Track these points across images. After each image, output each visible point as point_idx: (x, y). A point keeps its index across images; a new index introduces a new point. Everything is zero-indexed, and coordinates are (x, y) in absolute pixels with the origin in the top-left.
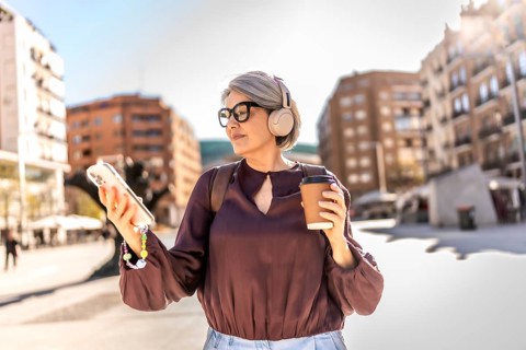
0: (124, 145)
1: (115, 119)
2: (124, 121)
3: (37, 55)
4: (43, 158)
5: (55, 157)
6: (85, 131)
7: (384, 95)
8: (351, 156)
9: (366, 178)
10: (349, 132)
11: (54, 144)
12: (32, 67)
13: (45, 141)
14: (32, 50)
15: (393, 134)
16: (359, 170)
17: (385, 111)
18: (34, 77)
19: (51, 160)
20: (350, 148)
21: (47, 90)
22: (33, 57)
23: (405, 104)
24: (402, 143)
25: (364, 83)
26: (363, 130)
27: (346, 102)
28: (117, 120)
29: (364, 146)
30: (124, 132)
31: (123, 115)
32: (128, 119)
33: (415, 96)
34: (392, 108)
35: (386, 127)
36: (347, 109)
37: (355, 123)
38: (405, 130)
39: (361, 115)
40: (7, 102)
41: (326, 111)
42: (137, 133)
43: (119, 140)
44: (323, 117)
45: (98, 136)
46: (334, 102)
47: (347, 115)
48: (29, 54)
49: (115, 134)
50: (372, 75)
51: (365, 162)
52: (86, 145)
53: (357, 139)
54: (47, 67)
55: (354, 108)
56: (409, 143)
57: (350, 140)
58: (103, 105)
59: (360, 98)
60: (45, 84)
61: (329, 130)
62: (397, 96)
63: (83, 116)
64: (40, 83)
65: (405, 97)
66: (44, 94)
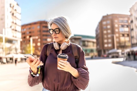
0: (40, 34)
1: (38, 27)
2: (40, 28)
3: (12, 6)
4: (13, 36)
5: (17, 37)
6: (30, 30)
7: (116, 21)
8: (106, 39)
9: (110, 45)
10: (105, 32)
11: (17, 33)
12: (10, 9)
13: (14, 32)
14: (10, 4)
15: (119, 33)
16: (108, 43)
17: (116, 26)
18: (11, 12)
19: (16, 37)
20: (105, 36)
21: (15, 17)
22: (10, 6)
23: (123, 24)
24: (121, 35)
25: (110, 17)
26: (109, 31)
27: (104, 23)
28: (38, 28)
29: (109, 36)
30: (40, 31)
31: (40, 26)
32: (41, 27)
33: (125, 21)
34: (118, 25)
35: (117, 30)
36: (105, 25)
37: (107, 29)
38: (122, 31)
39: (109, 27)
40: (2, 19)
41: (98, 26)
42: (44, 31)
43: (39, 33)
44: (97, 28)
45: (33, 32)
46: (101, 23)
47: (105, 27)
48: (9, 5)
49: (38, 31)
50: (112, 15)
51: (110, 41)
52: (30, 34)
53: (107, 34)
54: (16, 10)
55: (107, 25)
56: (123, 35)
57: (105, 34)
58: (35, 23)
59: (109, 22)
60: (14, 15)
61: (99, 31)
62: (120, 21)
63: (29, 26)
64: (13, 14)
65: (122, 21)
66: (14, 18)
